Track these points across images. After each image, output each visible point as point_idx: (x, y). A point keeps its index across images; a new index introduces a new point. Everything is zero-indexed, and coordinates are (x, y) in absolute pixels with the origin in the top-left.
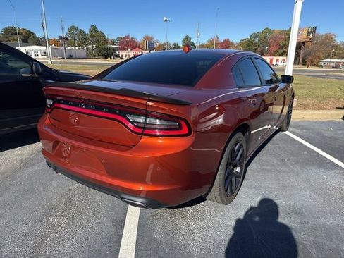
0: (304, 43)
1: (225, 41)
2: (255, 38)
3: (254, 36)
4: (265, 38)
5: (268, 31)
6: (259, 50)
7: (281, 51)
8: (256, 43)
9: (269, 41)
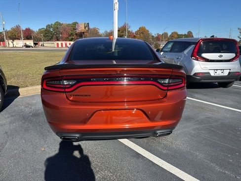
0: (83, 33)
1: (27, 29)
2: (50, 28)
3: (48, 26)
4: (57, 28)
5: (58, 23)
6: (55, 37)
7: (70, 38)
8: (51, 32)
9: (61, 31)
